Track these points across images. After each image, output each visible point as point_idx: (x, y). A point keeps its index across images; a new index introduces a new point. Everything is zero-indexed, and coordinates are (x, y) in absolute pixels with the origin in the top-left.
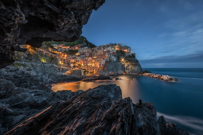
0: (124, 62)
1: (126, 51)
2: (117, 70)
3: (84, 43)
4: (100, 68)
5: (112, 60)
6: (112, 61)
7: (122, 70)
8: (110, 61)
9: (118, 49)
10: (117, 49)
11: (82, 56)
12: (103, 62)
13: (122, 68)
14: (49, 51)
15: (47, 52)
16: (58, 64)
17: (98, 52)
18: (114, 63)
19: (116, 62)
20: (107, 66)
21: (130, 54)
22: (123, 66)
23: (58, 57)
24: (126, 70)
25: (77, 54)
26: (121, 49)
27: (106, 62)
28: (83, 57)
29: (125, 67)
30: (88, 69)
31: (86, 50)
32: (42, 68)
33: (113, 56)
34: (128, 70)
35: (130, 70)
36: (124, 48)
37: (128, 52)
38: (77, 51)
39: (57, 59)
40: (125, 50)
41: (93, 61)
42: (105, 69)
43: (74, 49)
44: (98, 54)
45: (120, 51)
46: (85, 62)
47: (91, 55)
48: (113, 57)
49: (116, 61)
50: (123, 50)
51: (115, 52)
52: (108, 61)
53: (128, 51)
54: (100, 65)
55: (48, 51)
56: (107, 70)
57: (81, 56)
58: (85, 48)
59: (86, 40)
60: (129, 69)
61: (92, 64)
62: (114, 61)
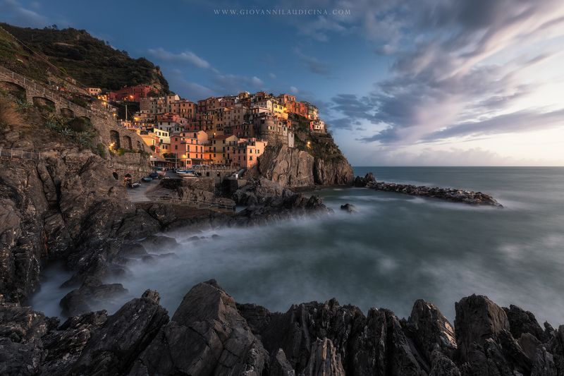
1: (309, 117)
5: (285, 144)
6: (285, 147)
7: (309, 174)
8: (280, 145)
12: (260, 148)
13: (310, 168)
18: (288, 151)
19: (294, 149)
20: (273, 163)
21: (322, 126)
22: (311, 163)
23: (98, 123)
27: (267, 148)
29: (317, 166)
30: (208, 174)
33: (286, 129)
36: (303, 108)
37: (316, 122)
40: (307, 114)
41: (219, 144)
46: (193, 148)
48: (285, 133)
49: (293, 146)
52: (272, 144)
56: (274, 176)
61: (212, 156)
62: (290, 146)
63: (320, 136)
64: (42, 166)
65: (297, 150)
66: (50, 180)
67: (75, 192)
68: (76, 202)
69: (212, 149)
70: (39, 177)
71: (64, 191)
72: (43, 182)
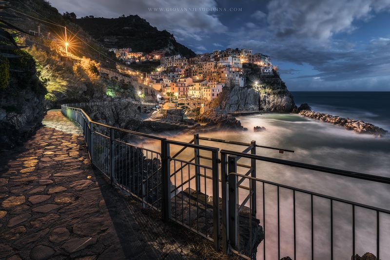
0: (258, 88)
1: (261, 63)
2: (246, 104)
3: (171, 45)
4: (214, 102)
5: (237, 85)
6: (236, 87)
7: (255, 104)
8: (233, 86)
9: (245, 62)
10: (243, 61)
11: (171, 74)
12: (219, 89)
13: (256, 99)
14: (118, 72)
15: (115, 74)
16: (136, 97)
17: (205, 67)
18: (239, 90)
19: (244, 88)
20: (227, 98)
21: (271, 70)
22: (257, 96)
23: (134, 84)
24: (263, 104)
25: (159, 70)
26: (251, 60)
27: (224, 88)
28: (173, 77)
29: (262, 99)
30: (188, 104)
31: (177, 61)
32: (112, 110)
33: (238, 75)
34: (267, 105)
35: (271, 105)
36: (257, 58)
37: (266, 67)
38: (158, 63)
39: (133, 87)
40: (259, 62)
41: (197, 85)
42: (224, 103)
43: (151, 58)
44: (205, 70)
45: (250, 64)
46: (182, 89)
47: (189, 74)
48: (237, 78)
49: (243, 86)
50: (255, 63)
51: (241, 66)
52: (228, 86)
53: (265, 64)
54: (213, 95)
55: (115, 72)
56: (227, 105)
57: (168, 75)
58: (175, 58)
59: (173, 39)
60: (269, 103)
61: (194, 92)
62: (240, 86)
63: (267, 77)
64: (113, 107)
65: (246, 88)
66: (115, 112)
67: (123, 116)
68: (123, 120)
69: (194, 88)
70: (112, 111)
71: (120, 116)
72: (113, 112)
